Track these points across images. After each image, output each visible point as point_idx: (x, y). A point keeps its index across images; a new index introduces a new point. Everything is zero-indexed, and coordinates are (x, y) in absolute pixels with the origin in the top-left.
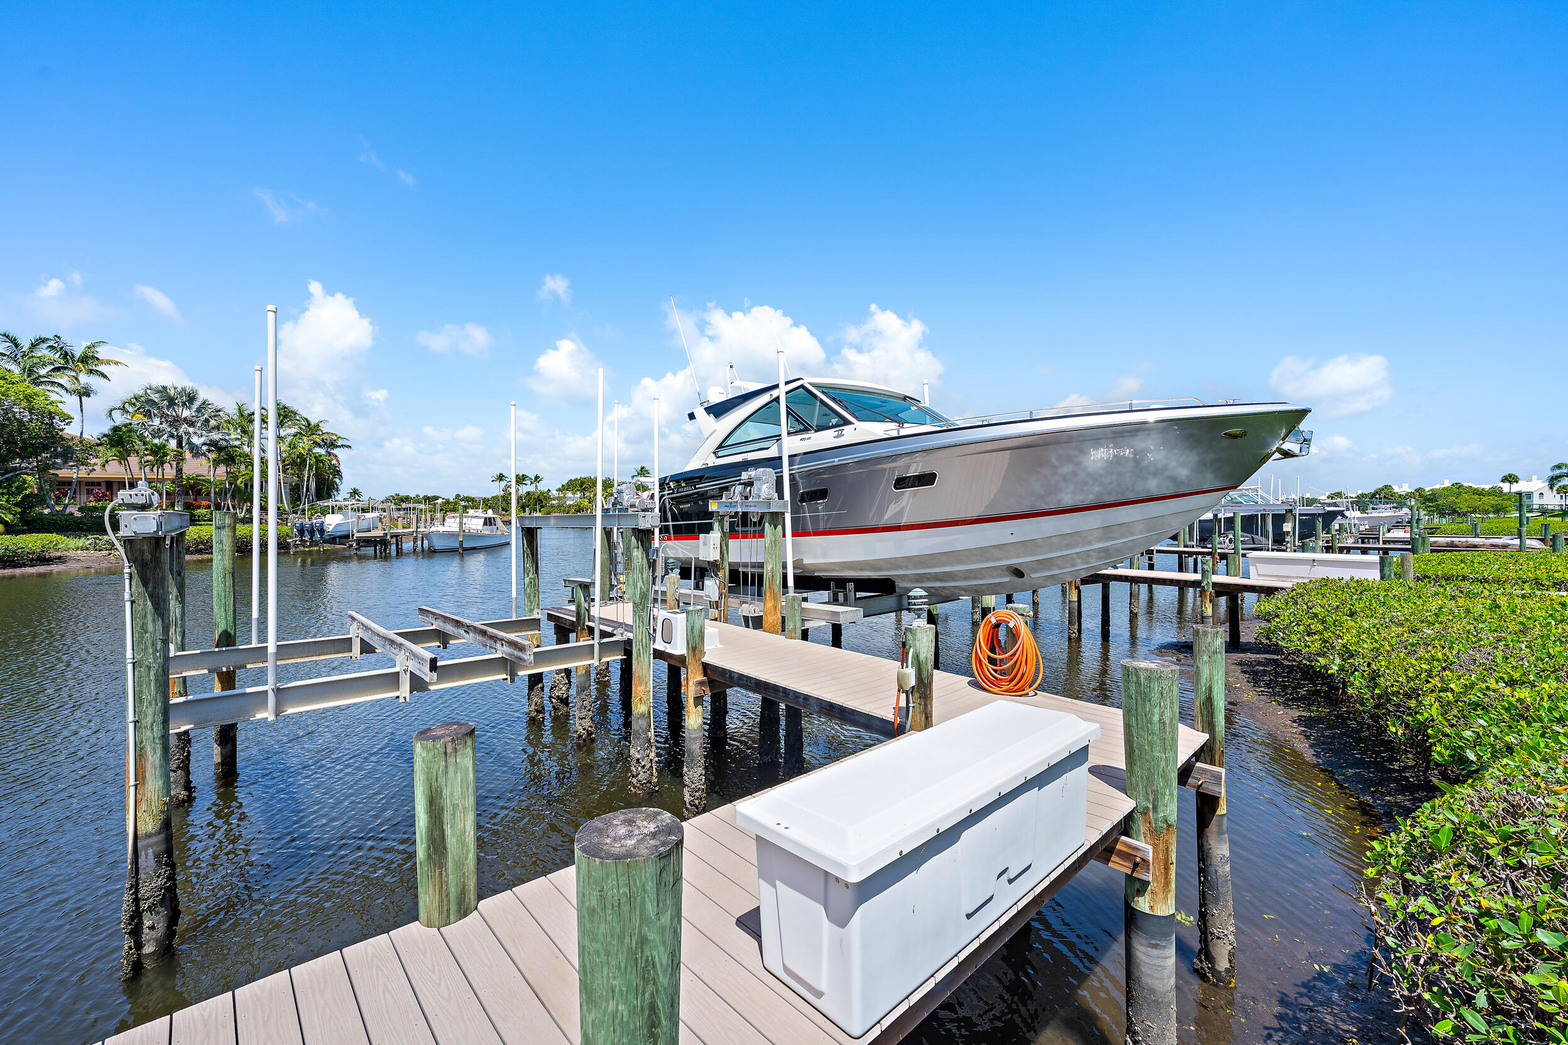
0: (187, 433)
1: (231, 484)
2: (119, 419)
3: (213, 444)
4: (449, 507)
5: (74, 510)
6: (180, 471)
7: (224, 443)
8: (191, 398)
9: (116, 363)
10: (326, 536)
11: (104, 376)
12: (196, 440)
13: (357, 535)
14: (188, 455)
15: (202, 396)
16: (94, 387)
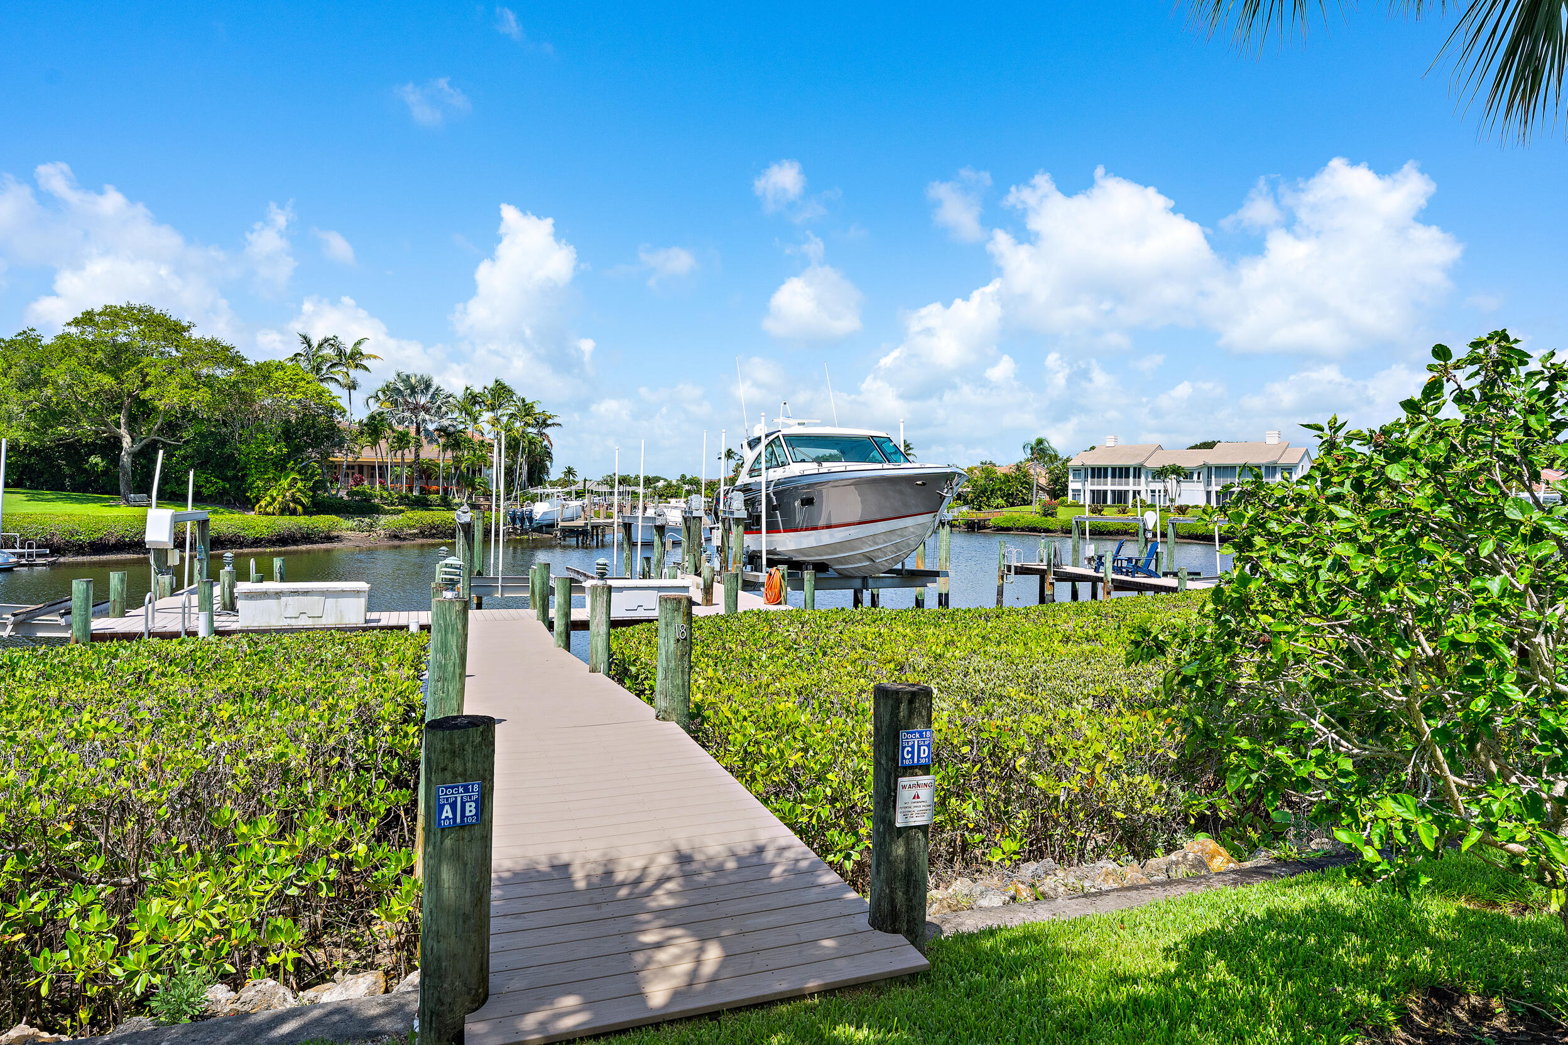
0: (424, 421)
1: (456, 468)
2: (375, 407)
3: (442, 430)
4: (669, 492)
5: (343, 494)
6: (417, 456)
7: (451, 429)
8: (428, 386)
9: (375, 357)
10: (534, 525)
11: (366, 368)
12: (431, 427)
13: (561, 524)
14: (424, 442)
15: (436, 382)
16: (359, 381)
